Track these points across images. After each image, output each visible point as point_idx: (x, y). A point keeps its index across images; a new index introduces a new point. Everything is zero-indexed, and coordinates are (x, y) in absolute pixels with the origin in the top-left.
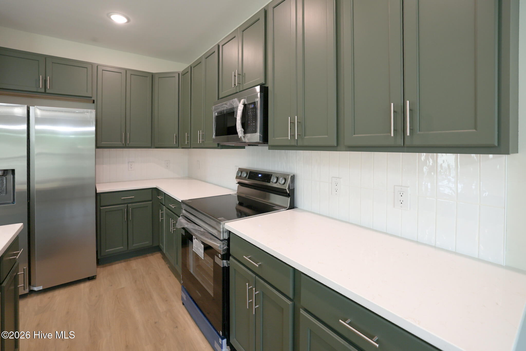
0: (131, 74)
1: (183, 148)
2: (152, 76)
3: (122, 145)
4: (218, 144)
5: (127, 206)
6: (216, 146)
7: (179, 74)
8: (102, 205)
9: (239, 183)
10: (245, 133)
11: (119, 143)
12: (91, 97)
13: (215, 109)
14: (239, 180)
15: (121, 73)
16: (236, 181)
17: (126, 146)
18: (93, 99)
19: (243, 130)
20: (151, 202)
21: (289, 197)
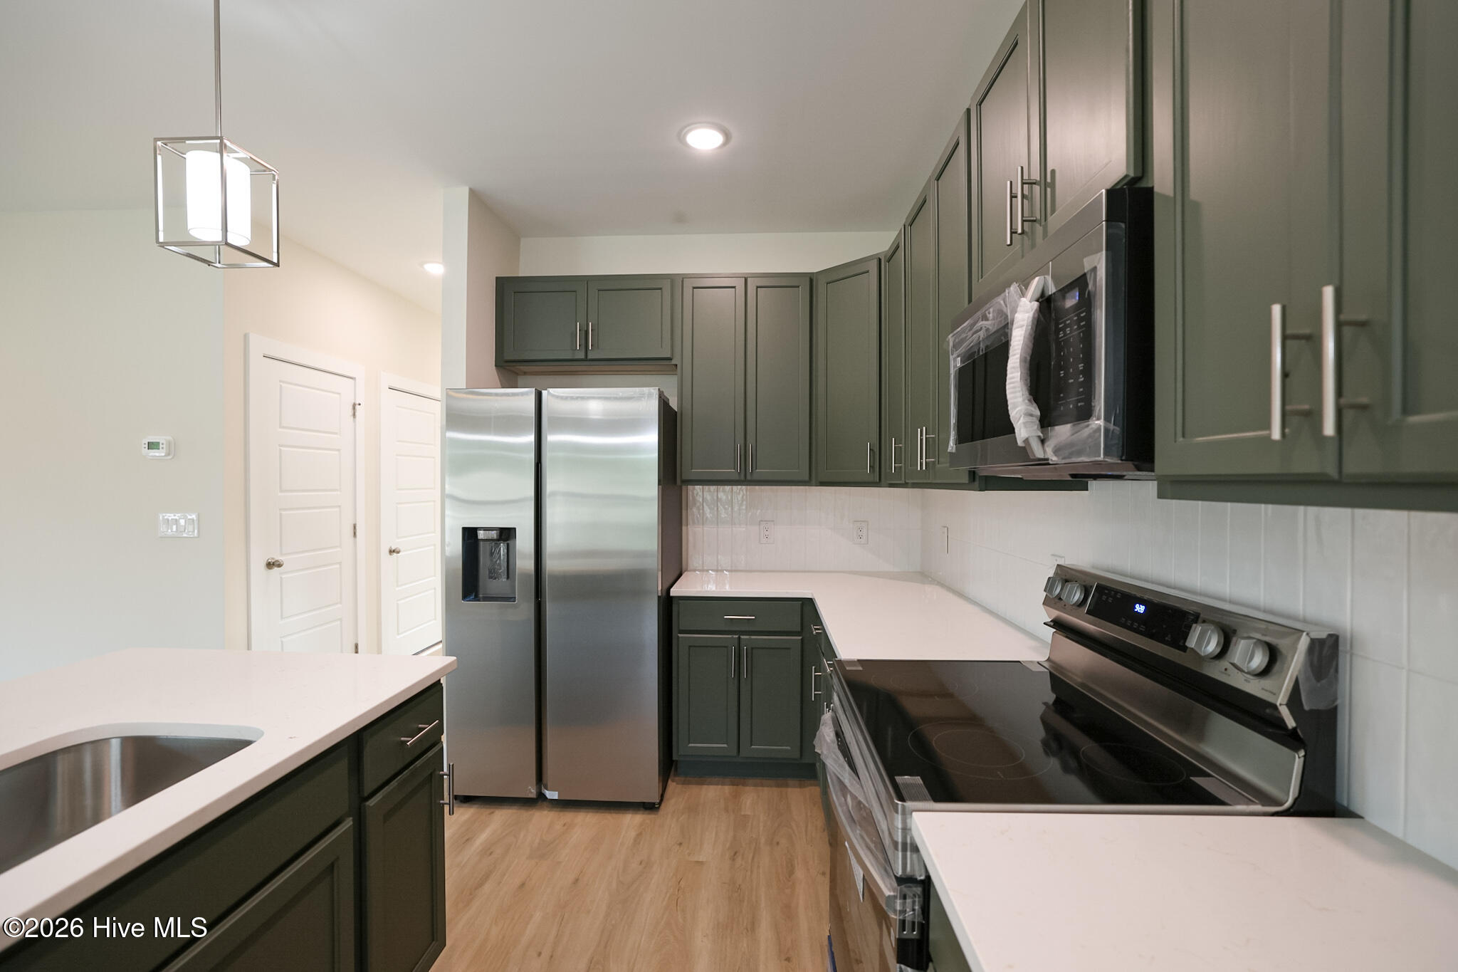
0: (759, 285)
1: (891, 485)
2: (811, 281)
3: (736, 477)
4: (973, 475)
5: (739, 638)
6: (965, 480)
7: (880, 260)
8: (681, 628)
9: (1057, 624)
10: (1046, 422)
11: (729, 471)
12: (670, 359)
13: (956, 347)
14: (1056, 613)
15: (734, 287)
16: (1045, 615)
17: (745, 479)
18: (674, 362)
19: (1038, 413)
20: (800, 638)
21: (1296, 750)
